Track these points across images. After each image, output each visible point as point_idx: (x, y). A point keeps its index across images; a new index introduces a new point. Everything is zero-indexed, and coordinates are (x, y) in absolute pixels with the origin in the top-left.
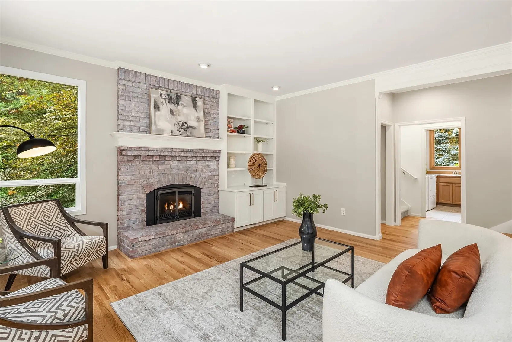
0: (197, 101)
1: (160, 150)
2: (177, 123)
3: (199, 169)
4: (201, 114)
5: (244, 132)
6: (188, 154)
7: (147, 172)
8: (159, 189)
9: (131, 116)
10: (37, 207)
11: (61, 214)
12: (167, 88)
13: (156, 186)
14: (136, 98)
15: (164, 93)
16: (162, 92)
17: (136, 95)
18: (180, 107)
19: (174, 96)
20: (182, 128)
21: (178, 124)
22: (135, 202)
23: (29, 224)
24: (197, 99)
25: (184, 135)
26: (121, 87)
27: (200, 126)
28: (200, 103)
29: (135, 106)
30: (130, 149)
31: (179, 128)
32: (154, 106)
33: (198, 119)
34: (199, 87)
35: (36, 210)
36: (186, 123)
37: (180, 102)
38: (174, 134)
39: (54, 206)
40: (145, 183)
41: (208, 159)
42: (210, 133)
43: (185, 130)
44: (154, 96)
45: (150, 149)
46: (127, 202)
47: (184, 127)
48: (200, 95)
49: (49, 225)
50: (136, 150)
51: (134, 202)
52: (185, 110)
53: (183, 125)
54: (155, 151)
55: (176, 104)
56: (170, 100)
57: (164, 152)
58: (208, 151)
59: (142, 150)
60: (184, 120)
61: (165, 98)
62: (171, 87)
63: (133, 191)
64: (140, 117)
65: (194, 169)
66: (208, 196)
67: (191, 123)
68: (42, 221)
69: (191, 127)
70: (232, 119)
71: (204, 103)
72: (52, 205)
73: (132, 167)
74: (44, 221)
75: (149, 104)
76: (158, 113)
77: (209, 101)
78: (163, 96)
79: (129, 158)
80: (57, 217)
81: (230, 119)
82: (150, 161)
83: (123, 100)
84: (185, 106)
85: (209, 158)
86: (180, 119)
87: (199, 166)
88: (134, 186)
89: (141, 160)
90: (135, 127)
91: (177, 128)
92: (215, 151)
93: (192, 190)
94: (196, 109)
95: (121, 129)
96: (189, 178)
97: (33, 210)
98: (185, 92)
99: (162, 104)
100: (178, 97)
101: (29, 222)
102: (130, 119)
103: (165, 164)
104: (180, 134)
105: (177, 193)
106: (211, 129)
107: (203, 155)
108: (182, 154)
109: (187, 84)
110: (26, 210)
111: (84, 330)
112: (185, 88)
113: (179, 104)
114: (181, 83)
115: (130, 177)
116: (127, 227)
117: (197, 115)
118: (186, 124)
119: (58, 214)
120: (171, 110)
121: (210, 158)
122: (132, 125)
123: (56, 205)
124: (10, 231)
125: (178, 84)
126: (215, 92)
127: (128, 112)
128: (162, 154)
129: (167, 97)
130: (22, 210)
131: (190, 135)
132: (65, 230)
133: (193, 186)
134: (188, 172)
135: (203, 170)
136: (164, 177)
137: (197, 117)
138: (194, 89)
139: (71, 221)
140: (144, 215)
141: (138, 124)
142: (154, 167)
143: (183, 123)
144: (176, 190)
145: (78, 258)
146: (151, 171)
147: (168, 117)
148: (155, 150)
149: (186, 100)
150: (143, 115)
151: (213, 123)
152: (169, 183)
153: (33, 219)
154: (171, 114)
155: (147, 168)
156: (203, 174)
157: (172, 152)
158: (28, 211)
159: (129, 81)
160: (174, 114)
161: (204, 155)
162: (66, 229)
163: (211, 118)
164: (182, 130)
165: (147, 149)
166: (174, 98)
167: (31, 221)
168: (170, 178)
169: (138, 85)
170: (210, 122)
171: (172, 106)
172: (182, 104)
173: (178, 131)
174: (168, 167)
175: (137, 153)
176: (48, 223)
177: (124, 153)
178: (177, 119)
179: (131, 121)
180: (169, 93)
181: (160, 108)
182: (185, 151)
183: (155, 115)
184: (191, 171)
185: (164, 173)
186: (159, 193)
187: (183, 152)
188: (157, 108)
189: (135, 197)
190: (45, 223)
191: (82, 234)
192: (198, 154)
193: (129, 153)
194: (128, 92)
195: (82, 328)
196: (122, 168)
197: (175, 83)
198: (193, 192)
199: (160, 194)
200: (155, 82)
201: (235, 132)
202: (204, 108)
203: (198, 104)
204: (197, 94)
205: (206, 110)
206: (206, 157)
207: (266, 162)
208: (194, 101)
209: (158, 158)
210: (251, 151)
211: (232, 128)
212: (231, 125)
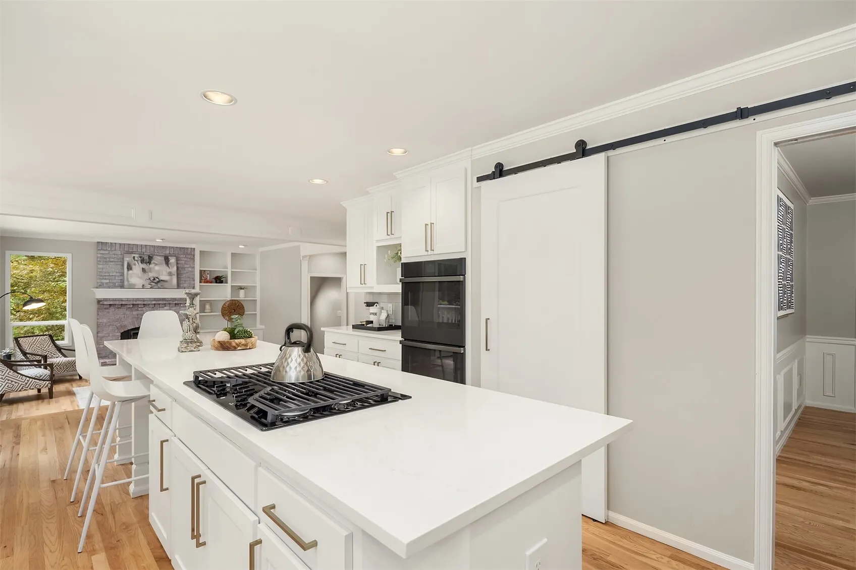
0: (170, 259)
1: (132, 300)
2: (148, 279)
4: (174, 269)
5: (221, 282)
6: (160, 302)
7: (122, 316)
8: (132, 329)
9: (108, 276)
11: (52, 344)
12: (141, 252)
13: (129, 326)
14: (112, 262)
15: (136, 256)
16: (134, 255)
17: (112, 260)
18: (152, 266)
19: (146, 258)
20: (153, 282)
21: (150, 279)
24: (169, 257)
25: (155, 287)
26: (99, 255)
27: (171, 279)
28: (172, 260)
29: (111, 268)
30: (106, 300)
32: (127, 267)
33: (170, 274)
34: (173, 247)
35: (35, 340)
36: (157, 278)
37: (152, 262)
38: (145, 287)
40: (119, 325)
41: (182, 306)
42: (183, 283)
43: (156, 284)
44: (127, 259)
45: (124, 300)
46: (104, 338)
47: (155, 281)
48: (173, 254)
50: (111, 301)
51: (110, 338)
52: (157, 268)
53: (154, 279)
55: (148, 264)
56: (143, 261)
57: (136, 301)
58: (180, 299)
59: (116, 300)
60: (155, 275)
61: (138, 260)
62: (144, 250)
63: (109, 330)
64: (116, 276)
67: (162, 278)
68: (39, 347)
69: (162, 280)
70: (209, 271)
71: (178, 260)
72: (47, 338)
73: (109, 312)
75: (123, 265)
76: (130, 272)
77: (185, 258)
78: (136, 258)
79: (105, 307)
80: (49, 346)
81: (206, 272)
82: (124, 308)
83: (101, 264)
84: (156, 264)
86: (151, 275)
88: (110, 326)
89: (116, 308)
90: (111, 284)
94: (168, 266)
95: (100, 286)
97: (34, 340)
98: (158, 253)
99: (135, 265)
100: (150, 258)
101: (30, 347)
102: (107, 278)
103: (138, 310)
104: (151, 287)
106: (185, 280)
107: (176, 302)
108: (154, 302)
109: (161, 246)
111: (49, 383)
112: (158, 250)
114: (154, 247)
115: (107, 320)
116: (104, 356)
117: (169, 270)
119: (50, 344)
120: (143, 269)
121: (184, 304)
122: (108, 282)
123: (49, 338)
124: (19, 351)
125: (151, 247)
126: (189, 250)
127: (105, 273)
128: (135, 303)
129: (140, 259)
130: (27, 340)
131: (162, 287)
132: (54, 354)
136: (136, 320)
137: (169, 272)
138: (166, 250)
139: (59, 349)
141: (115, 281)
142: (128, 313)
145: (58, 368)
146: (126, 315)
147: (140, 275)
148: (128, 300)
149: (158, 259)
150: (118, 274)
151: (187, 275)
154: (143, 272)
155: (121, 314)
157: (144, 301)
158: (30, 341)
159: (106, 250)
160: (146, 272)
162: (54, 352)
163: (185, 271)
164: (153, 284)
165: (121, 300)
166: (146, 259)
169: (114, 252)
170: (184, 274)
171: (144, 266)
172: (154, 263)
173: (149, 284)
174: (141, 312)
175: (111, 303)
177: (101, 303)
178: (148, 275)
180: (141, 256)
181: (133, 268)
182: (155, 300)
183: (127, 274)
185: (137, 316)
188: (129, 268)
189: (111, 335)
191: (65, 356)
192: (171, 302)
193: (105, 303)
194: (105, 258)
195: (48, 382)
196: (100, 314)
197: (148, 247)
199: (133, 333)
200: (129, 249)
201: (211, 282)
202: (177, 264)
203: (171, 261)
204: (170, 253)
205: (179, 265)
206: (178, 304)
207: (244, 308)
208: (167, 260)
209: (132, 306)
210: (229, 298)
211: (208, 279)
212: (207, 276)
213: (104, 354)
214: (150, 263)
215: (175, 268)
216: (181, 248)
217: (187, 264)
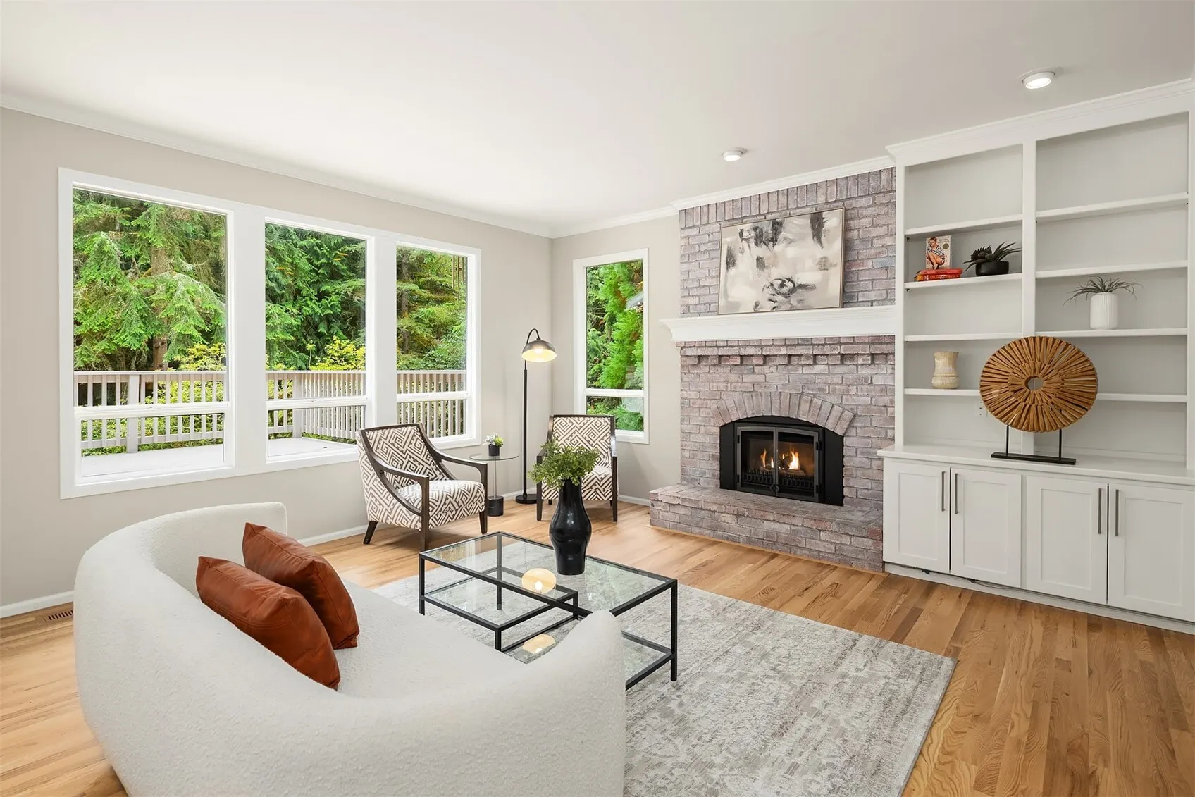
0: (824, 220)
1: (737, 344)
2: (768, 284)
3: (837, 387)
4: (834, 249)
5: (1003, 269)
6: (799, 350)
7: (722, 386)
8: (740, 421)
9: (696, 287)
10: (588, 421)
11: (608, 435)
12: (757, 215)
13: (733, 414)
14: (704, 252)
15: (746, 227)
16: (742, 227)
17: (704, 248)
18: (778, 248)
19: (767, 228)
20: (779, 293)
21: (772, 285)
22: (702, 440)
23: (570, 439)
24: (824, 214)
25: (783, 307)
26: (684, 243)
27: (826, 281)
28: (833, 221)
29: (702, 268)
30: (688, 345)
31: (773, 295)
32: (727, 260)
33: (824, 264)
34: (835, 181)
35: (584, 424)
36: (789, 280)
37: (780, 237)
38: (762, 308)
39: (606, 424)
41: (860, 361)
42: (869, 291)
43: (786, 297)
44: (728, 240)
45: (719, 344)
46: (692, 435)
47: (784, 290)
48: (837, 201)
49: (591, 445)
50: (699, 347)
51: (700, 438)
52: (791, 252)
53: (782, 285)
54: (727, 346)
55: (771, 243)
56: (760, 239)
57: (745, 347)
58: (854, 341)
59: (706, 346)
60: (787, 273)
61: (750, 236)
62: (764, 208)
63: (700, 418)
64: (709, 286)
65: (821, 386)
66: (864, 460)
67: (801, 279)
68: (585, 438)
69: (801, 286)
70: (948, 238)
71: (846, 219)
72: (605, 422)
73: (698, 375)
74: (588, 439)
75: (718, 258)
76: (733, 271)
77: (869, 207)
78: (746, 235)
80: (602, 439)
81: (938, 238)
82: (726, 366)
83: (685, 263)
84: (791, 241)
85: (863, 360)
86: (776, 273)
87: (837, 379)
88: (701, 410)
89: (712, 365)
90: (702, 306)
91: (768, 295)
92: (877, 340)
93: (815, 435)
94: (819, 240)
95: (685, 312)
96: (805, 407)
97: (581, 424)
98: (798, 208)
99: (742, 251)
100: (777, 226)
101: (571, 436)
102: (695, 292)
103: (754, 373)
104: (774, 308)
105: (775, 436)
106: (872, 281)
107: (842, 350)
108: (784, 351)
109: (802, 187)
110: (574, 422)
112: (797, 200)
113: (776, 241)
114: (787, 192)
115: (696, 395)
116: (691, 479)
117: (820, 253)
118: (792, 282)
120: (758, 259)
121: (865, 357)
122: (698, 302)
123: (610, 423)
125: (780, 196)
126: (884, 176)
127: (693, 281)
128: (743, 352)
129: (753, 234)
130: (570, 421)
131: (799, 306)
133: (815, 426)
134: (806, 391)
135: (848, 390)
136: (748, 399)
137: (822, 258)
138: (819, 193)
140: (716, 466)
141: (707, 300)
142: (733, 378)
143: (784, 282)
144: (775, 430)
146: (729, 384)
147: (751, 276)
148: (729, 344)
149: (797, 226)
151: (881, 262)
152: (759, 412)
153: (577, 434)
154: (757, 266)
155: (722, 380)
156: (847, 400)
157: (761, 347)
158: (575, 424)
159: (693, 226)
160: (765, 266)
161: (845, 350)
162: (606, 455)
163: (873, 251)
164: (779, 298)
165: (714, 344)
166: (767, 232)
167: (574, 435)
168: (763, 401)
169: (706, 228)
170: (870, 261)
171: (761, 251)
172: (785, 239)
173: (770, 300)
174: (761, 378)
175: (699, 352)
176: (591, 442)
177: (686, 352)
178: (770, 275)
179: (696, 296)
180: (757, 225)
181: (737, 262)
182: (786, 343)
183: (727, 278)
184: (813, 390)
185: (752, 390)
186: (740, 429)
187: (785, 345)
188: (731, 262)
189: (703, 429)
190: (589, 442)
192: (827, 350)
193: (692, 352)
194: (693, 246)
196: (686, 378)
197: (774, 198)
198: (816, 440)
199: (743, 432)
200: (732, 213)
201: (957, 275)
202: (847, 229)
203: (827, 225)
204: (827, 202)
205: (854, 234)
206: (852, 356)
207: (1092, 372)
208: (817, 221)
209: (738, 361)
210: (1026, 329)
211: (947, 264)
212: (943, 256)
213: (690, 475)
214: (774, 240)
215: (838, 245)
216: (857, 178)
217: (877, 226)
